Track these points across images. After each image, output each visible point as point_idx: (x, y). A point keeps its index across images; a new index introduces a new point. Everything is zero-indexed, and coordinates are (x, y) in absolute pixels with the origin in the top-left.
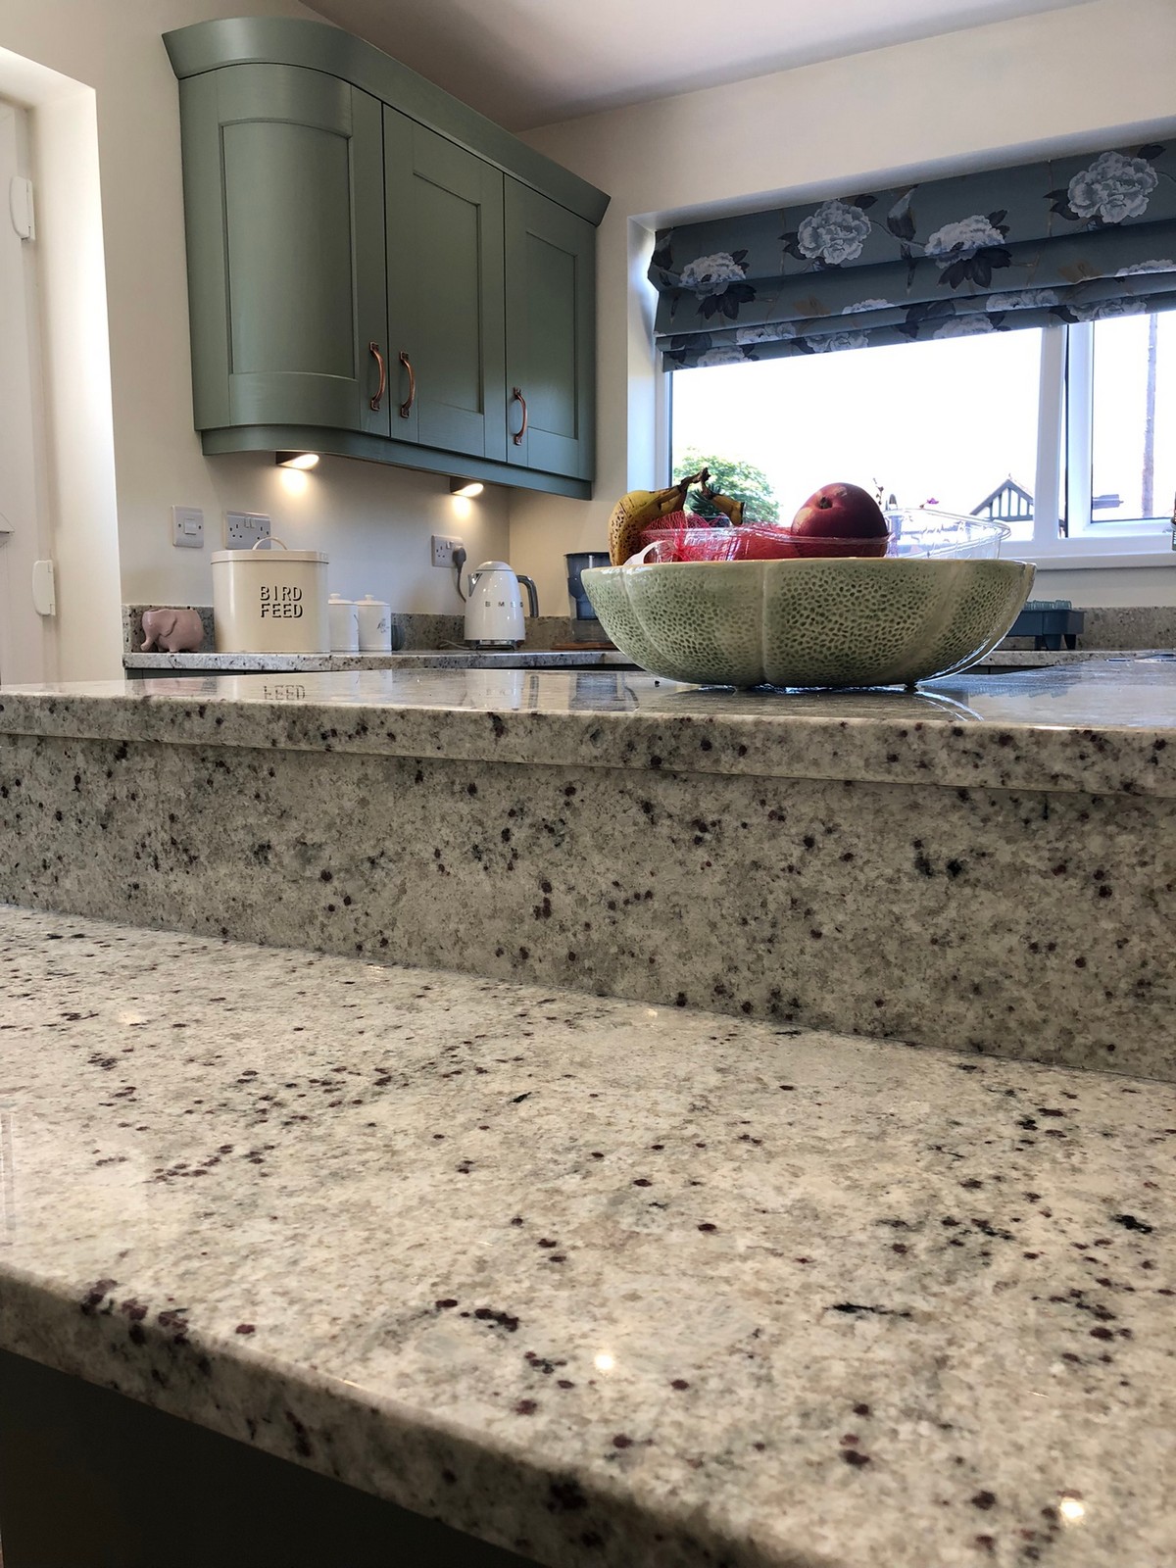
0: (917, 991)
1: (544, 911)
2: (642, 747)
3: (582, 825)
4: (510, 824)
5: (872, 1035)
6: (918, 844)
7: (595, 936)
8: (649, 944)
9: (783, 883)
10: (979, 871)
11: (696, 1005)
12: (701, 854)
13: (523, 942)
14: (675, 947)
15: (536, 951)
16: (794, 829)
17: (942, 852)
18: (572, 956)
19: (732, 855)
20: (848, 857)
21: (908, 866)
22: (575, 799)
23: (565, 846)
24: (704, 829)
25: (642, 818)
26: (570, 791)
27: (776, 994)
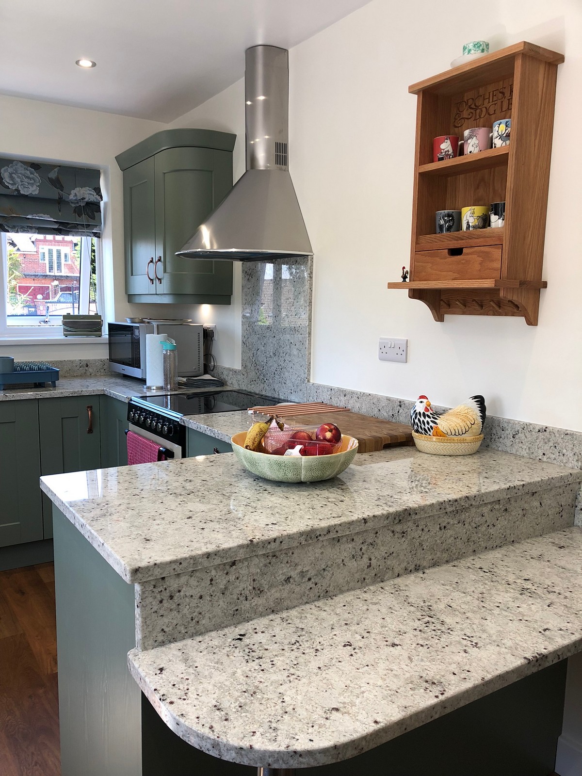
0: (439, 554)
1: (370, 566)
2: (397, 518)
3: (379, 541)
4: (362, 546)
5: (431, 567)
6: (440, 524)
7: (381, 567)
8: (393, 565)
9: (418, 540)
10: (448, 526)
11: (401, 575)
12: (404, 539)
13: (364, 576)
14: (398, 564)
15: (367, 577)
16: (420, 528)
17: (443, 525)
18: (376, 575)
19: (409, 537)
20: (429, 531)
21: (438, 529)
22: (378, 535)
23: (375, 547)
24: (404, 533)
25: (392, 534)
26: (377, 533)
27: (416, 566)
